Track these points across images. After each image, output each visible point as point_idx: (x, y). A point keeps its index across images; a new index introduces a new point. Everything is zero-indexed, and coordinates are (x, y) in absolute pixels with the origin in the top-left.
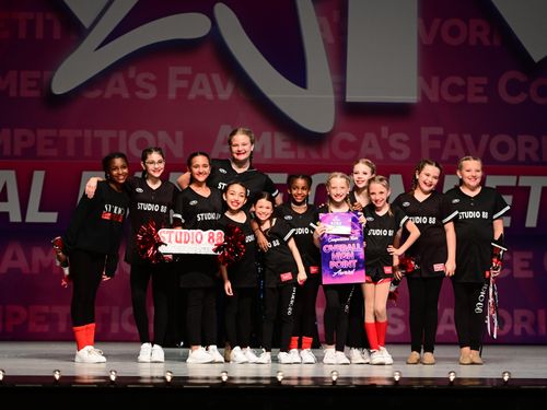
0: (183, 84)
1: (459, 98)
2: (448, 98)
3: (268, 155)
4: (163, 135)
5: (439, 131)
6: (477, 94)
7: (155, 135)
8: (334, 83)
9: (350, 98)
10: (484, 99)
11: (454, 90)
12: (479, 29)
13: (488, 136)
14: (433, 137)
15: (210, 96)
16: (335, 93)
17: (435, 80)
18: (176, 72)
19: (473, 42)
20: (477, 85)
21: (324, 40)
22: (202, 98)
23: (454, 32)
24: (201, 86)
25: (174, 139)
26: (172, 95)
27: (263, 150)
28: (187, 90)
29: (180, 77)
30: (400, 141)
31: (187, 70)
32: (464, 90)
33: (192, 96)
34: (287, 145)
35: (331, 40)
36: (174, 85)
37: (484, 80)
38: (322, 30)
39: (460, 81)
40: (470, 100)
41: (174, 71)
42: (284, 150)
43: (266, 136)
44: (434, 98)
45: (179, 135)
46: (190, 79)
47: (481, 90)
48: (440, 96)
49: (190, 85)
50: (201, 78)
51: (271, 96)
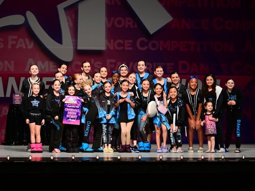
0: (14, 42)
1: (122, 48)
2: (117, 48)
3: (47, 70)
4: (6, 63)
5: (114, 61)
6: (129, 47)
7: (3, 63)
8: (73, 42)
9: (79, 48)
10: (131, 49)
11: (119, 45)
12: (129, 21)
13: (132, 63)
14: (111, 63)
15: (24, 47)
16: (73, 46)
17: (112, 41)
18: (11, 38)
19: (127, 26)
20: (129, 43)
21: (69, 26)
22: (22, 48)
23: (119, 22)
24: (21, 43)
25: (10, 64)
26: (10, 47)
27: (45, 68)
28: (15, 45)
29: (13, 40)
30: (98, 65)
31: (15, 37)
32: (123, 45)
33: (17, 47)
34: (54, 66)
35: (71, 25)
36: (10, 43)
37: (131, 41)
38: (68, 21)
39: (122, 42)
40: (126, 49)
41: (10, 38)
42: (54, 68)
43: (46, 63)
44: (112, 48)
45: (13, 62)
46: (17, 40)
47: (130, 45)
48: (114, 47)
49: (17, 43)
50: (21, 40)
51: (48, 47)
